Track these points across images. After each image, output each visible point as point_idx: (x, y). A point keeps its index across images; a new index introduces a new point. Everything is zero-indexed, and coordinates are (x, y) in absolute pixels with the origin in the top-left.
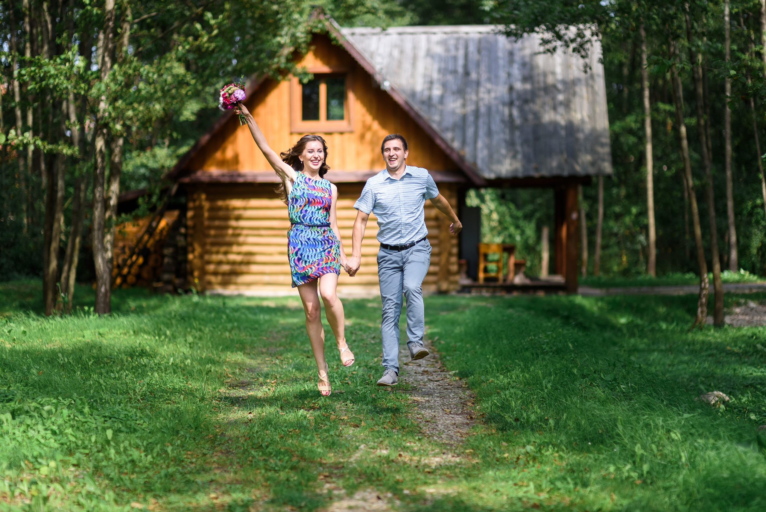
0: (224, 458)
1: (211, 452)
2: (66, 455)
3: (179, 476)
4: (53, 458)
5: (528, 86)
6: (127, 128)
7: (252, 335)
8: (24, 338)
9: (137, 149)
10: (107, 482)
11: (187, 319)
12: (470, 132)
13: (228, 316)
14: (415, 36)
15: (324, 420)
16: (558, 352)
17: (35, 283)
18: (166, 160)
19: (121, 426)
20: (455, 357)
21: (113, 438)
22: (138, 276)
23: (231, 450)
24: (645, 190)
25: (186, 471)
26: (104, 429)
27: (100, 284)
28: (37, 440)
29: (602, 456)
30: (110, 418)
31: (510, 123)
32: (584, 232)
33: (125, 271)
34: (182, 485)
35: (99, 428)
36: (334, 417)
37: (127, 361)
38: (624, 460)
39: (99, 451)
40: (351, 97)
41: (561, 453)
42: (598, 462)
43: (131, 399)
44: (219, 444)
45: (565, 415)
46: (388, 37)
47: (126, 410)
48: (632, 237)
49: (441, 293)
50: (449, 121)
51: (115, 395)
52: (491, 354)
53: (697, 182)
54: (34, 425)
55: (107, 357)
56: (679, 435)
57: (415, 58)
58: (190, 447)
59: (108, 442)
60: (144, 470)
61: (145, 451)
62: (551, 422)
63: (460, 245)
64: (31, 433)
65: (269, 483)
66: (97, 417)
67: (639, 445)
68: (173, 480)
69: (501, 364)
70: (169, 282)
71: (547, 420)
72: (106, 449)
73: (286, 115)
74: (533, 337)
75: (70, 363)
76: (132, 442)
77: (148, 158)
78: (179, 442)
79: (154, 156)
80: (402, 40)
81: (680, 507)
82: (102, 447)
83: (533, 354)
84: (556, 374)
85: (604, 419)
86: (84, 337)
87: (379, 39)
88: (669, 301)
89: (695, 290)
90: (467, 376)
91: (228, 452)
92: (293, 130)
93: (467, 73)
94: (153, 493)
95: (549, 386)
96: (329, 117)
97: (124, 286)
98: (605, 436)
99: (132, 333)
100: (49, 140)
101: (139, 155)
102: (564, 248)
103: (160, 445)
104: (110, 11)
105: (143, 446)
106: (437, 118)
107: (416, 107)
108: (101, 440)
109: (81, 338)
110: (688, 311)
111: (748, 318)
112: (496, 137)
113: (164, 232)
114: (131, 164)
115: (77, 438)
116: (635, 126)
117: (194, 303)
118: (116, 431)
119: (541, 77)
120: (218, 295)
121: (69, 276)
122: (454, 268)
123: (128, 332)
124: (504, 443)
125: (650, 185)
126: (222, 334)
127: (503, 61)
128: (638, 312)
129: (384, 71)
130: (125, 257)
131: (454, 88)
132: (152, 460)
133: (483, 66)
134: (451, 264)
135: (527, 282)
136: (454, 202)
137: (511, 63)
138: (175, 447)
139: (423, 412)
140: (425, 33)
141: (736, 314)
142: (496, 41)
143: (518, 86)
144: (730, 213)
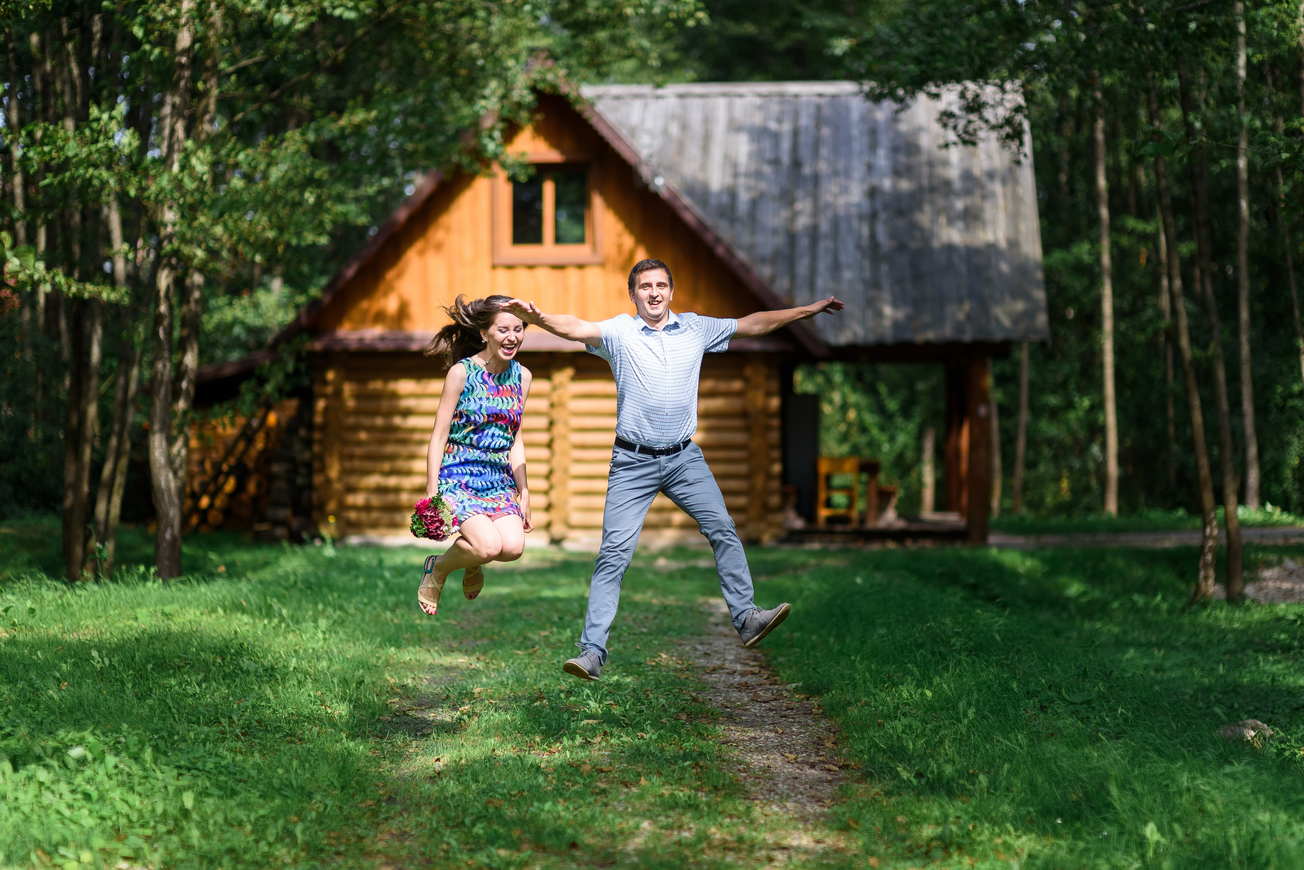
0: (397, 844)
1: (372, 833)
2: (109, 839)
4: (88, 845)
5: (905, 185)
6: (213, 254)
8: (31, 622)
9: (227, 292)
11: (315, 588)
12: (803, 267)
13: (387, 583)
14: (707, 100)
15: (571, 774)
16: (978, 650)
17: (50, 523)
18: (276, 313)
19: (208, 784)
20: (793, 658)
21: (194, 807)
22: (227, 512)
23: (408, 829)
24: (1101, 366)
26: (179, 791)
27: (162, 526)
28: (58, 812)
29: (1081, 845)
30: (189, 770)
31: (873, 251)
32: (996, 438)
33: (205, 502)
35: (170, 789)
36: (590, 768)
37: (214, 663)
38: (1126, 852)
39: (169, 832)
40: (598, 202)
41: (1006, 837)
42: (1076, 854)
43: (223, 733)
44: (387, 819)
45: (1006, 766)
46: (660, 102)
47: (216, 755)
48: (1082, 449)
49: (753, 542)
50: (768, 243)
51: (196, 726)
52: (857, 652)
53: (1198, 353)
54: (53, 783)
55: (179, 657)
56: (1221, 807)
57: (707, 139)
58: (334, 824)
59: (185, 813)
61: (253, 832)
62: (983, 779)
63: (784, 460)
64: (47, 798)
66: (164, 768)
67: (1151, 825)
69: (879, 672)
70: (282, 523)
71: (975, 775)
72: (182, 829)
73: (484, 234)
74: (932, 624)
75: (115, 668)
76: (230, 816)
77: (244, 308)
78: (314, 814)
79: (256, 306)
80: (684, 108)
82: (176, 825)
83: (933, 653)
84: (979, 690)
85: (1080, 775)
86: (136, 619)
87: (646, 105)
88: (1149, 558)
89: (1194, 540)
90: (819, 694)
91: (403, 833)
92: (497, 261)
93: (797, 164)
95: (971, 712)
96: (558, 240)
97: (204, 529)
98: (1084, 806)
99: (220, 611)
100: (76, 275)
101: (230, 304)
102: (964, 466)
103: (281, 823)
104: (186, 52)
105: (250, 821)
106: (746, 239)
107: (709, 221)
108: (173, 810)
109: (131, 622)
110: (1182, 576)
111: (1286, 585)
112: (847, 275)
113: (273, 435)
114: (216, 317)
115: (130, 807)
116: (1087, 258)
117: (325, 558)
118: (200, 794)
119: (925, 170)
120: (368, 546)
121: (108, 512)
122: (775, 500)
123: (214, 610)
124: (900, 819)
125: (1109, 359)
126: (378, 616)
127: (859, 144)
128: (1095, 577)
129: (654, 161)
130: (206, 478)
131: (774, 190)
132: (266, 849)
133: (824, 152)
134: (771, 493)
135: (901, 524)
136: (774, 385)
137: (873, 146)
138: (308, 824)
139: (748, 759)
140: (725, 95)
141: (1264, 580)
142: (847, 109)
143: (887, 184)
144: (1248, 406)
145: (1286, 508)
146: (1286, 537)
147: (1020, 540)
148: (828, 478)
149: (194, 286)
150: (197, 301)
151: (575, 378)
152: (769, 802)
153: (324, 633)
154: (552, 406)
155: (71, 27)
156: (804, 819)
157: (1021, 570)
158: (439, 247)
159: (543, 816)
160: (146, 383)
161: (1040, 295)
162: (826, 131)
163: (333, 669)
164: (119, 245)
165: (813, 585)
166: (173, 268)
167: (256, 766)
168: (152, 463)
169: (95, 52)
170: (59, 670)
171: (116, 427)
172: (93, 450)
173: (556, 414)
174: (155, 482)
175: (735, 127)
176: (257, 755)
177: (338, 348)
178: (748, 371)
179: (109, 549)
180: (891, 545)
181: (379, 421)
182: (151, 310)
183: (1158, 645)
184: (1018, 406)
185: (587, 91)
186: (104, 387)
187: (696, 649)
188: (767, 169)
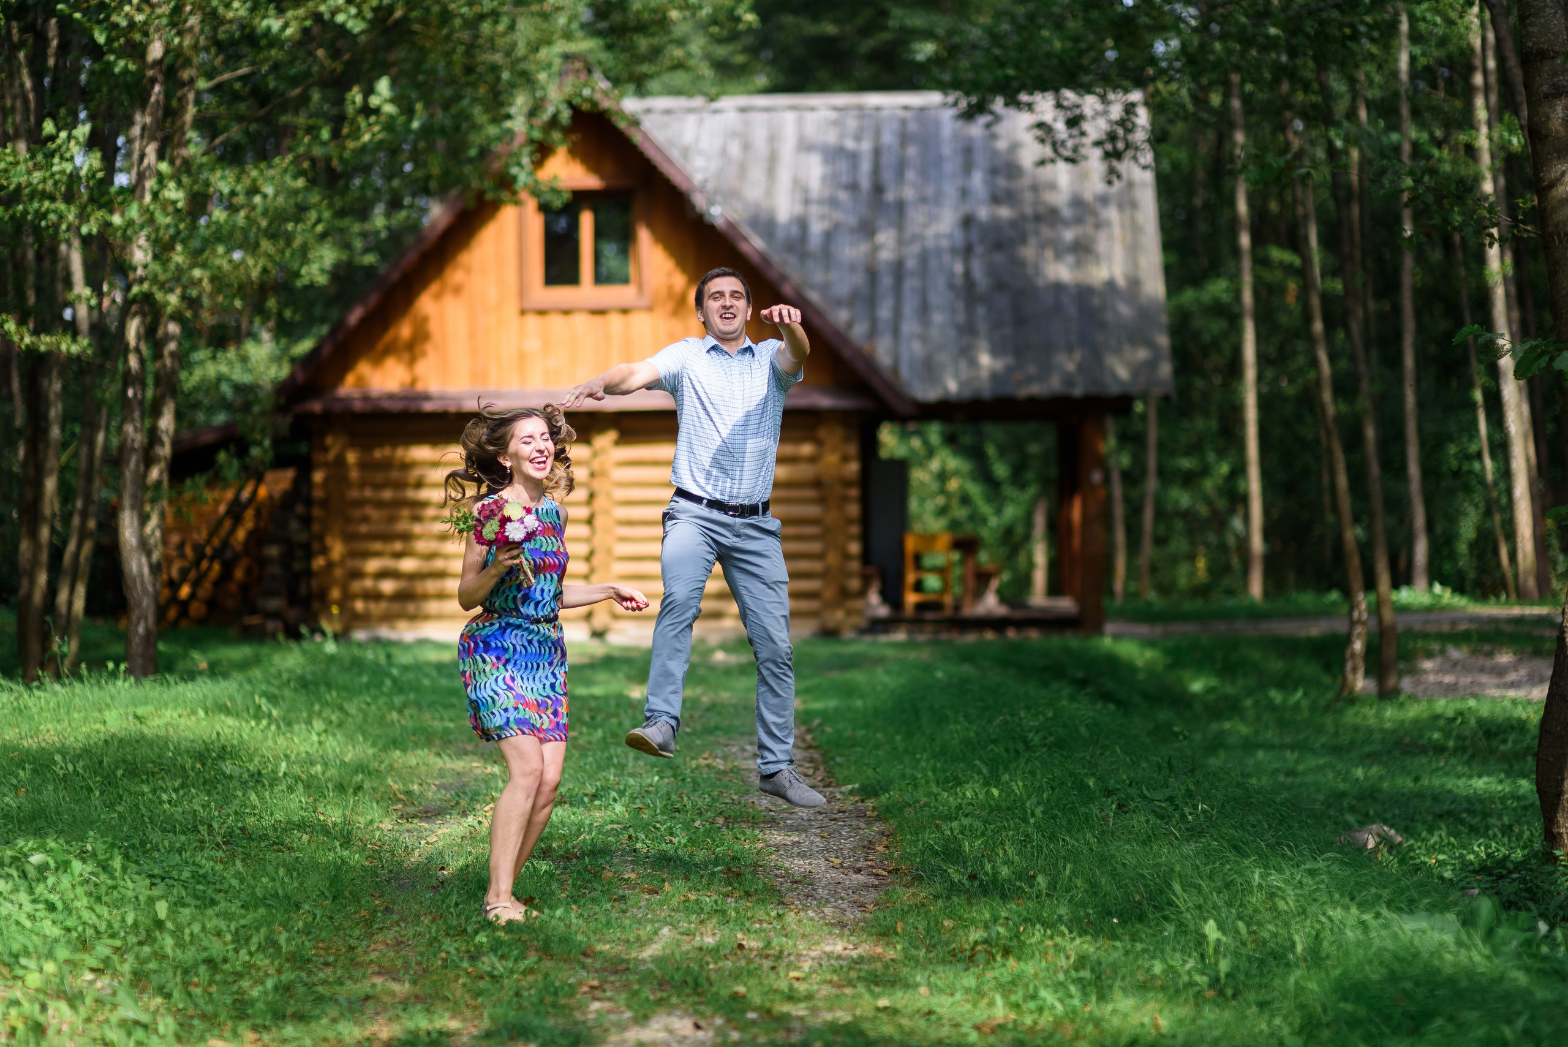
0: (392, 954)
1: (364, 944)
2: (76, 950)
3: (301, 989)
4: (50, 955)
5: (1005, 212)
6: (193, 303)
7: (446, 716)
9: (209, 345)
10: (159, 1000)
11: (311, 687)
12: (885, 312)
13: (395, 681)
14: (774, 115)
15: (589, 881)
16: (1060, 744)
18: (268, 368)
19: (184, 894)
20: (853, 758)
21: (168, 917)
22: (212, 604)
23: (404, 939)
24: (1241, 422)
25: (315, 979)
26: (151, 900)
27: (134, 618)
28: (18, 923)
29: (1139, 946)
30: (163, 879)
31: (968, 291)
32: (1119, 510)
33: (185, 591)
34: (308, 1006)
35: (142, 898)
36: (610, 874)
37: (193, 768)
38: (1183, 952)
39: (141, 943)
40: (644, 237)
41: (1058, 940)
42: (1131, 956)
43: (202, 842)
44: (381, 929)
45: (1069, 867)
46: (718, 117)
47: (194, 864)
48: (1219, 521)
49: (829, 634)
50: (844, 283)
51: (171, 835)
52: (924, 750)
53: (1343, 408)
54: (12, 892)
55: (153, 762)
56: (1291, 904)
57: (773, 160)
58: (323, 934)
59: (159, 924)
60: (230, 979)
61: (233, 941)
62: (1041, 880)
63: (865, 538)
64: (6, 908)
65: (480, 1000)
66: (136, 877)
67: (1212, 923)
68: (291, 997)
69: (945, 771)
70: (275, 615)
71: (1034, 877)
72: (155, 940)
73: (511, 274)
74: (1008, 717)
75: (79, 774)
76: (208, 926)
77: (230, 363)
78: (301, 924)
79: (244, 359)
80: (747, 123)
81: (1290, 1040)
82: (149, 936)
83: (1007, 750)
84: (1053, 789)
85: (1145, 872)
86: (105, 723)
87: (701, 121)
88: (1290, 648)
89: (1340, 626)
90: (876, 795)
91: (399, 943)
92: (527, 305)
93: (878, 189)
94: (250, 1022)
95: (1038, 811)
96: (601, 278)
97: (184, 624)
98: (1146, 906)
99: (201, 713)
100: (31, 326)
101: (214, 358)
102: (1076, 542)
103: (263, 931)
104: (158, 63)
105: (230, 931)
106: (818, 277)
107: (776, 258)
108: (145, 921)
109: (98, 726)
110: (1328, 668)
111: (1448, 679)
112: (938, 318)
113: (265, 512)
114: (197, 375)
115: (99, 917)
116: (1226, 298)
117: (326, 655)
118: (175, 904)
119: (1028, 196)
120: (377, 641)
121: (70, 603)
122: (855, 584)
123: (194, 712)
124: (946, 923)
125: (1251, 414)
126: (383, 717)
127: (951, 165)
128: (1228, 669)
129: (710, 186)
130: (186, 564)
131: (851, 220)
132: (247, 958)
133: (911, 175)
134: (849, 575)
135: (1001, 611)
136: (853, 449)
137: (968, 168)
138: (293, 934)
139: (787, 864)
140: (793, 108)
141: (1425, 672)
142: (937, 124)
143: (983, 213)
144: (1414, 470)
145: (1459, 588)
146: (1454, 623)
147: (1143, 629)
148: (918, 558)
149: (168, 338)
150: (172, 354)
151: (620, 442)
152: (805, 909)
153: (319, 735)
154: (593, 475)
155: (22, 31)
156: (841, 925)
157: (1140, 663)
158: (457, 290)
159: (554, 922)
160: (114, 452)
161: (1163, 341)
162: (912, 151)
163: (328, 774)
164: (81, 289)
165: (886, 679)
166: (143, 314)
167: (238, 875)
168: (122, 545)
169: (51, 62)
170: (16, 777)
171: (79, 504)
172: (53, 530)
173: (597, 484)
174: (126, 570)
175: (805, 146)
176: (239, 864)
177: (338, 408)
178: (823, 433)
179: (71, 647)
180: (989, 636)
181: (387, 494)
182: (120, 366)
183: (1292, 748)
184: (1144, 471)
185: (631, 104)
186: (64, 458)
187: (744, 750)
188: (843, 196)
